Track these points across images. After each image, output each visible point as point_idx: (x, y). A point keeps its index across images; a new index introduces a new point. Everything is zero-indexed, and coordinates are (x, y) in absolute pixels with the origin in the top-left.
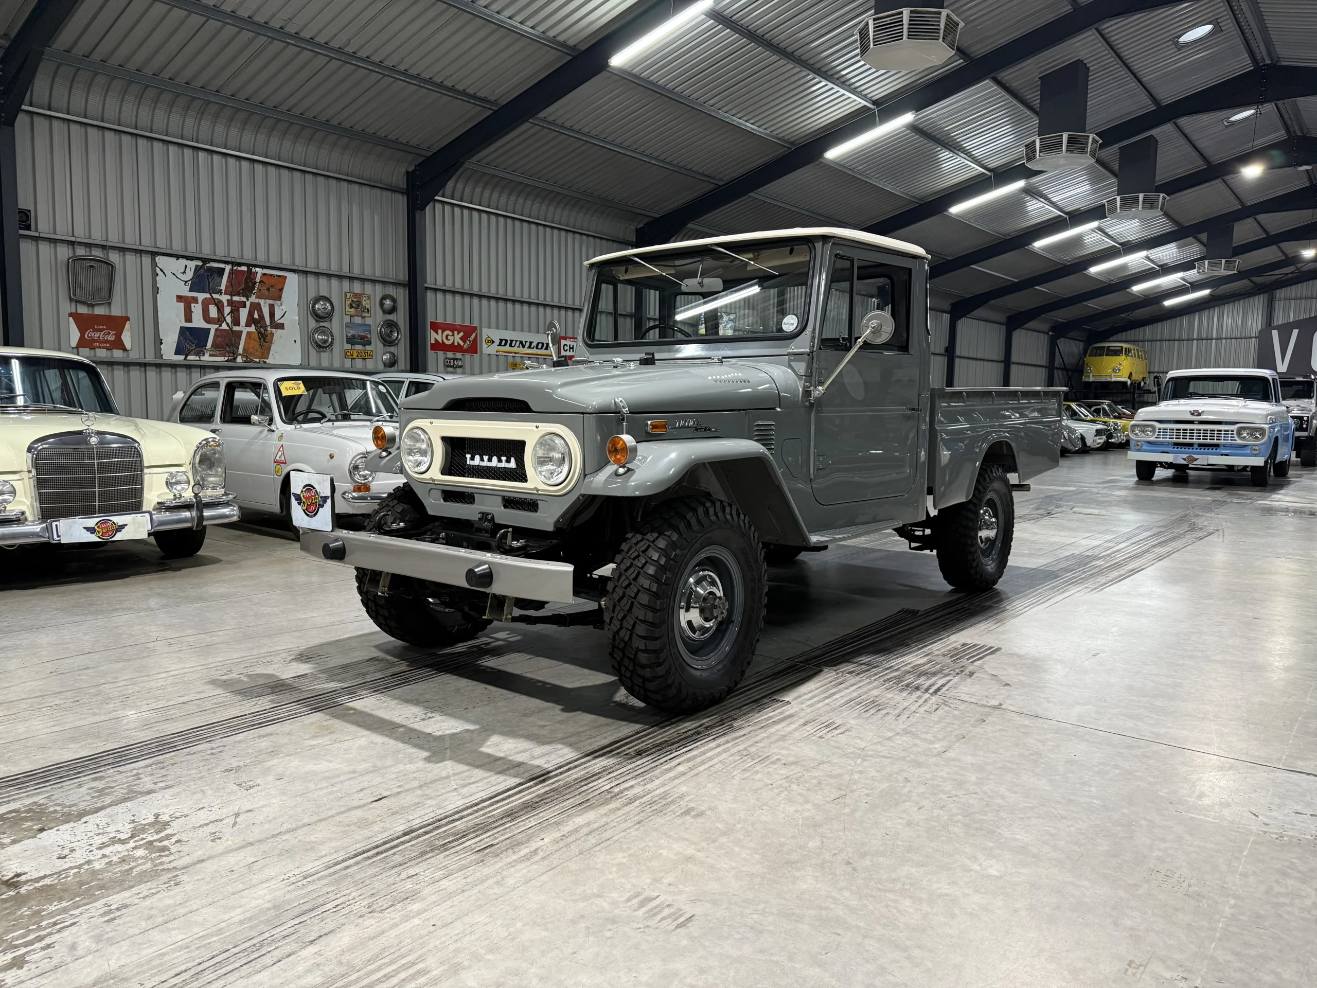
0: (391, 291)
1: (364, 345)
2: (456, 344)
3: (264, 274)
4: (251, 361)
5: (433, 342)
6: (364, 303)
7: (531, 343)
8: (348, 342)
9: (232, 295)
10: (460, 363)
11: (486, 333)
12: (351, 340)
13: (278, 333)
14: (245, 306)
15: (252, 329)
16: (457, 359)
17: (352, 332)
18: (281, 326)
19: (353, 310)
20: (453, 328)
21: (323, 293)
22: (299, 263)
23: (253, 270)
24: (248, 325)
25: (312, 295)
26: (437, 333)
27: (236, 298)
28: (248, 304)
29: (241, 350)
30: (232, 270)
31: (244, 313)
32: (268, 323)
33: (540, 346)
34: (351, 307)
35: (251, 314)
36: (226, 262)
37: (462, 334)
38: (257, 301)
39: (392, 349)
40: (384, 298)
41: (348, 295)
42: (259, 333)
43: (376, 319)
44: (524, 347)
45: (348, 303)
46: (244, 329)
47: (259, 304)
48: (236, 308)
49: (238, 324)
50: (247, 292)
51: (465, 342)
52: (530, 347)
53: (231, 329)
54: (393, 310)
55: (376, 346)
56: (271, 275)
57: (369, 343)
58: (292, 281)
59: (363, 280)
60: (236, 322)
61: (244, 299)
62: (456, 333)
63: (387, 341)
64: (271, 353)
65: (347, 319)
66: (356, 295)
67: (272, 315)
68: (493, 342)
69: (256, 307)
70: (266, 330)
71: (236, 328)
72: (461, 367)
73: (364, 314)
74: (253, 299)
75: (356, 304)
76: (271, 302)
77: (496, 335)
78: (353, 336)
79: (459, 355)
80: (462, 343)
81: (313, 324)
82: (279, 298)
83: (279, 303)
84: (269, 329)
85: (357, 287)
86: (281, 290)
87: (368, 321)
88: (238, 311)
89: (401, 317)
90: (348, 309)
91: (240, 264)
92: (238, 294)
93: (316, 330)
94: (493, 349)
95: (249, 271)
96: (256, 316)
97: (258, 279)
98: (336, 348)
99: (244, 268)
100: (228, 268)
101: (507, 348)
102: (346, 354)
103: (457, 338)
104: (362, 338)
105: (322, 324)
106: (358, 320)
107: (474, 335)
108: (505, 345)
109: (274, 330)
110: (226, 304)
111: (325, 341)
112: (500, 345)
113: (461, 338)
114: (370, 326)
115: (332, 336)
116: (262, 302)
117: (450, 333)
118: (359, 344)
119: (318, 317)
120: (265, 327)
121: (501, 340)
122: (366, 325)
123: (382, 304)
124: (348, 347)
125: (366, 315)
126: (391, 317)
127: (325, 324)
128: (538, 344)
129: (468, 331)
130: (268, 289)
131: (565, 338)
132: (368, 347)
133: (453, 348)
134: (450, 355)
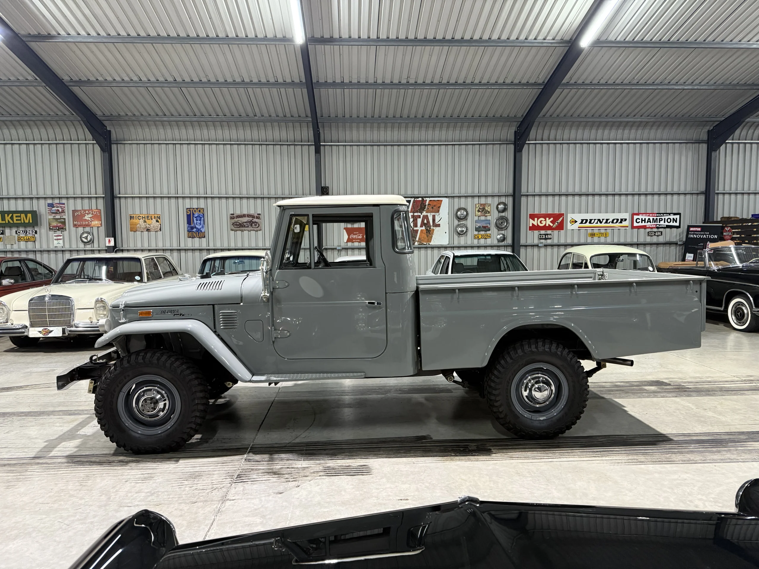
0: (503, 199)
1: (486, 231)
2: (547, 225)
3: (430, 201)
4: (422, 244)
5: (531, 225)
6: (486, 208)
7: (607, 220)
8: (476, 230)
9: (414, 213)
10: (549, 237)
11: (570, 216)
12: (478, 229)
13: (436, 229)
14: (420, 217)
15: (424, 228)
16: (548, 234)
17: (479, 225)
18: (439, 226)
19: (479, 213)
20: (545, 216)
21: (463, 206)
22: (450, 193)
23: (425, 199)
24: (421, 226)
25: (456, 208)
26: (534, 220)
27: (416, 214)
28: (422, 216)
29: (417, 239)
30: (414, 200)
31: (419, 221)
32: (431, 224)
33: (615, 221)
34: (479, 211)
35: (423, 221)
36: (412, 197)
37: (552, 219)
38: (426, 214)
39: (503, 232)
40: (499, 204)
41: (477, 206)
42: (427, 230)
43: (493, 216)
44: (601, 222)
45: (477, 209)
46: (419, 228)
47: (427, 216)
48: (415, 218)
49: (416, 226)
50: (421, 210)
51: (554, 224)
52: (606, 222)
53: (413, 229)
54: (505, 210)
55: (494, 231)
56: (434, 200)
57: (489, 230)
58: (445, 201)
59: (486, 196)
60: (415, 225)
61: (420, 214)
62: (547, 219)
63: (499, 227)
64: (432, 239)
65: (476, 218)
66: (481, 205)
67: (434, 220)
68: (576, 222)
69: (426, 217)
70: (430, 228)
71: (415, 229)
72: (550, 239)
73: (486, 215)
74: (424, 213)
75: (483, 210)
76: (433, 214)
77: (578, 217)
78: (479, 227)
79: (549, 232)
80: (551, 225)
81: (456, 222)
82: (438, 211)
83: (438, 214)
84: (432, 227)
85: (483, 200)
86: (439, 207)
87: (489, 218)
88: (417, 220)
89: (509, 214)
90: (477, 213)
91: (418, 197)
92: (417, 212)
93: (458, 226)
94: (576, 226)
95: (423, 200)
96: (425, 222)
97: (427, 204)
98: (469, 234)
99: (420, 199)
100: (412, 200)
101: (588, 224)
102: (475, 237)
103: (548, 222)
104: (484, 227)
105: (461, 222)
106: (483, 218)
107: (561, 218)
108: (586, 223)
109: (434, 228)
110: (410, 217)
111: (463, 231)
112: (582, 223)
113: (551, 222)
114: (490, 220)
115: (467, 228)
116: (429, 214)
117: (543, 219)
118: (483, 231)
119: (459, 219)
120: (430, 227)
121: (582, 220)
122: (487, 220)
123: (497, 208)
124: (476, 233)
125: (488, 215)
126: (503, 214)
127: (464, 222)
128: (613, 220)
129: (556, 217)
130: (433, 208)
131: (638, 214)
132: (488, 232)
133: (545, 228)
134: (543, 232)
